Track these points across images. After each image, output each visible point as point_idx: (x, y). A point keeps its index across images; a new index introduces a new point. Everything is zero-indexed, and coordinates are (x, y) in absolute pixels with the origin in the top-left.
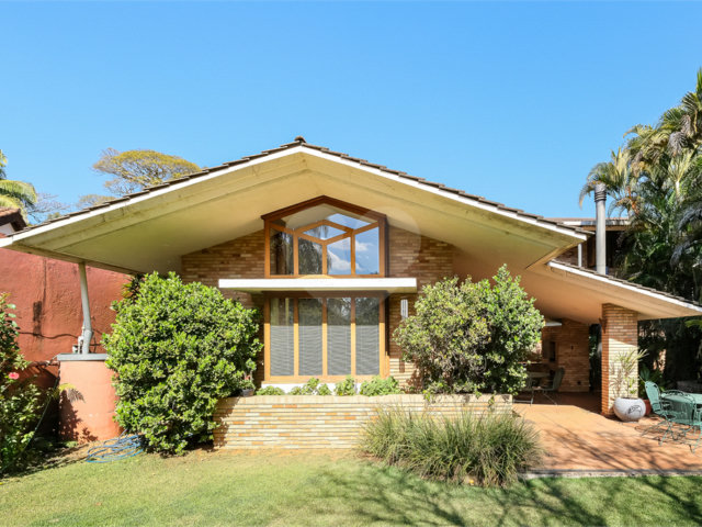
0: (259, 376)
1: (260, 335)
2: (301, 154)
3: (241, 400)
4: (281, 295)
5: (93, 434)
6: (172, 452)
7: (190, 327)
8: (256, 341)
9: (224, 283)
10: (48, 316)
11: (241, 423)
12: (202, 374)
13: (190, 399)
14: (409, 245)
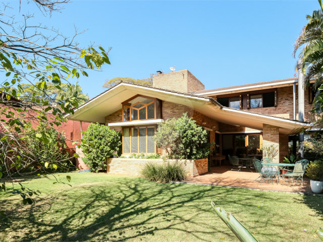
0: (120, 153)
1: (121, 140)
2: (122, 85)
3: (113, 159)
4: (130, 127)
5: (82, 167)
6: (95, 172)
7: (98, 137)
8: (120, 142)
9: (110, 124)
10: (74, 136)
11: (113, 166)
12: (101, 150)
13: (98, 157)
14: (169, 107)
